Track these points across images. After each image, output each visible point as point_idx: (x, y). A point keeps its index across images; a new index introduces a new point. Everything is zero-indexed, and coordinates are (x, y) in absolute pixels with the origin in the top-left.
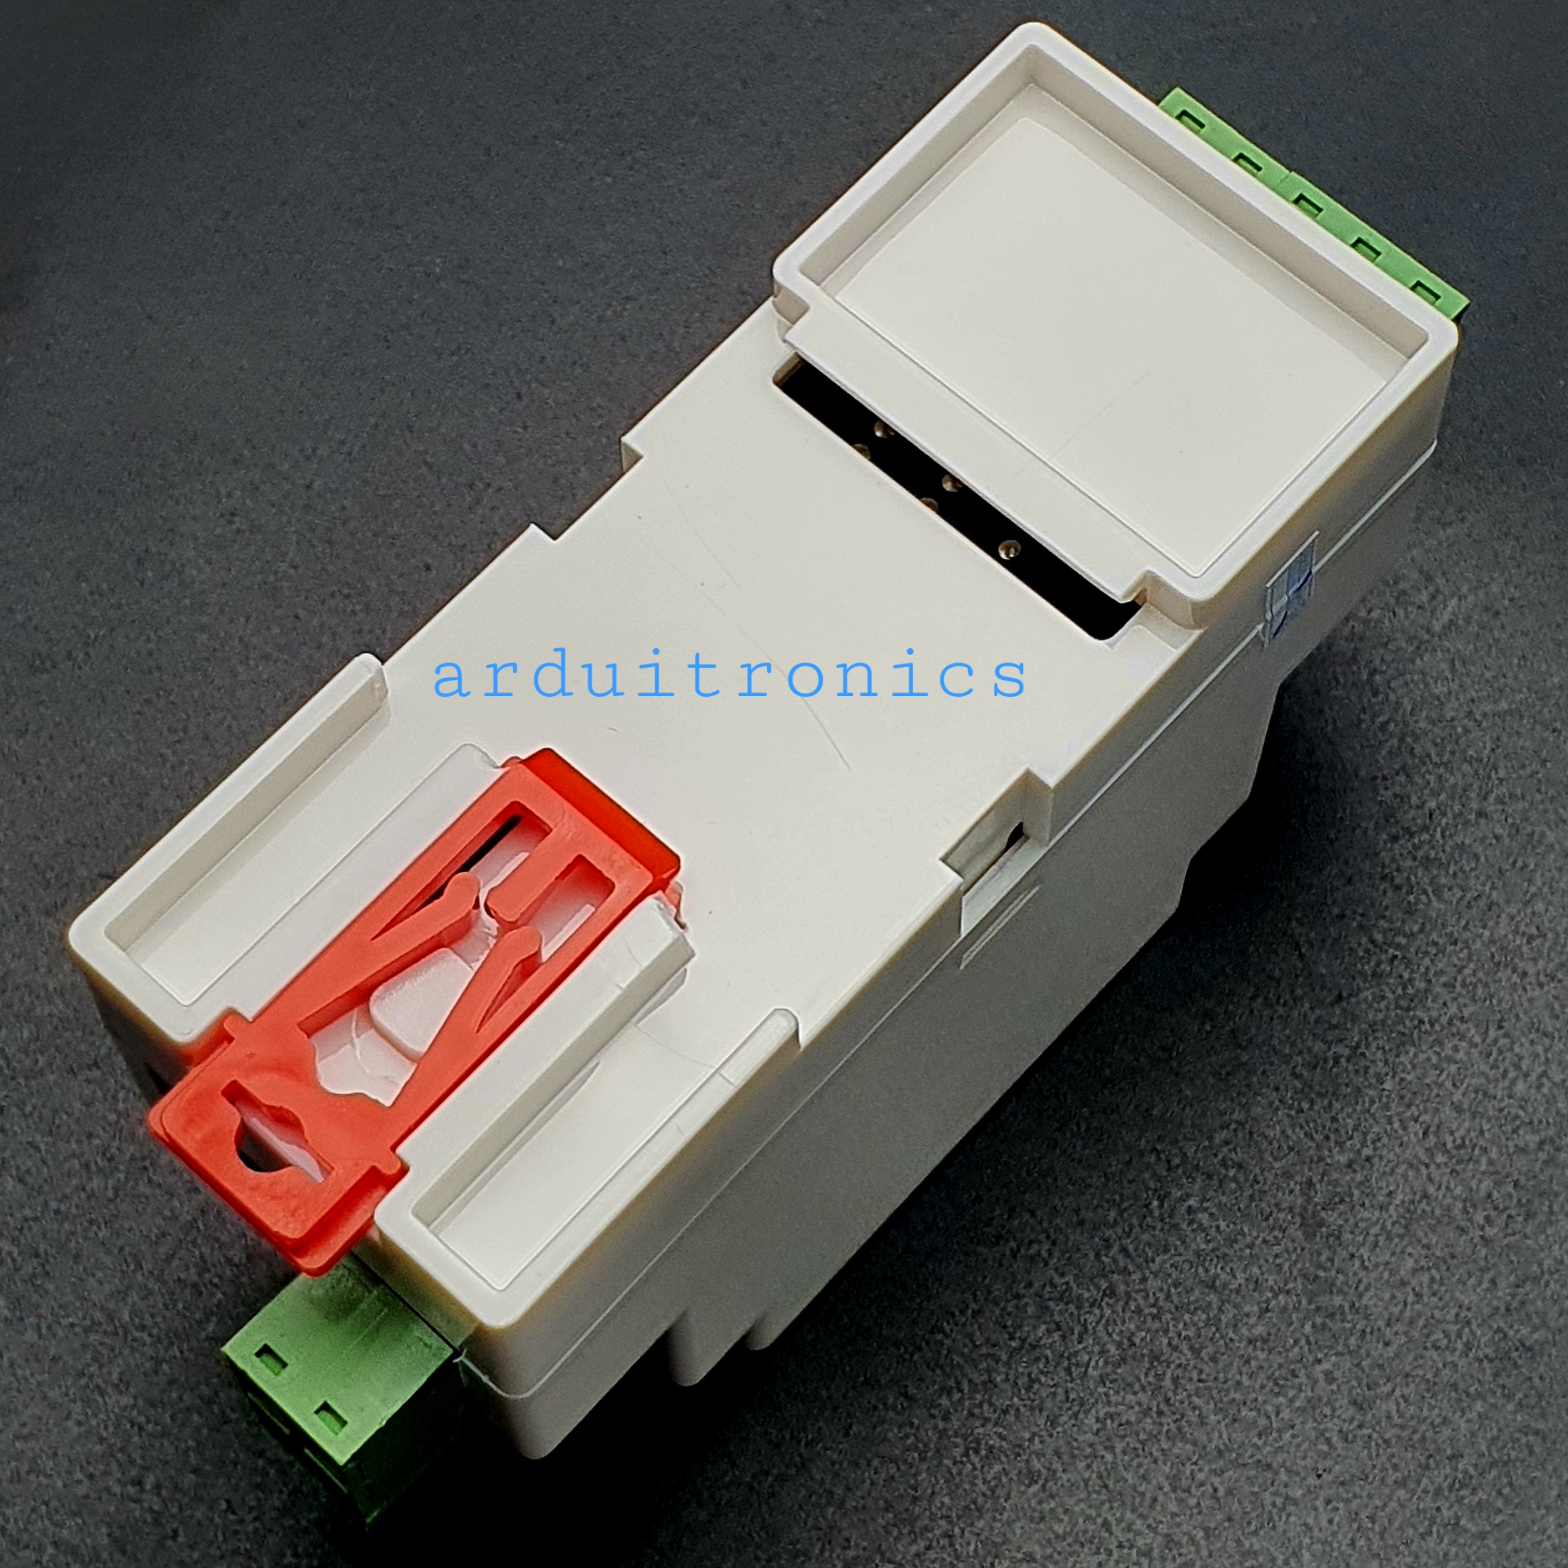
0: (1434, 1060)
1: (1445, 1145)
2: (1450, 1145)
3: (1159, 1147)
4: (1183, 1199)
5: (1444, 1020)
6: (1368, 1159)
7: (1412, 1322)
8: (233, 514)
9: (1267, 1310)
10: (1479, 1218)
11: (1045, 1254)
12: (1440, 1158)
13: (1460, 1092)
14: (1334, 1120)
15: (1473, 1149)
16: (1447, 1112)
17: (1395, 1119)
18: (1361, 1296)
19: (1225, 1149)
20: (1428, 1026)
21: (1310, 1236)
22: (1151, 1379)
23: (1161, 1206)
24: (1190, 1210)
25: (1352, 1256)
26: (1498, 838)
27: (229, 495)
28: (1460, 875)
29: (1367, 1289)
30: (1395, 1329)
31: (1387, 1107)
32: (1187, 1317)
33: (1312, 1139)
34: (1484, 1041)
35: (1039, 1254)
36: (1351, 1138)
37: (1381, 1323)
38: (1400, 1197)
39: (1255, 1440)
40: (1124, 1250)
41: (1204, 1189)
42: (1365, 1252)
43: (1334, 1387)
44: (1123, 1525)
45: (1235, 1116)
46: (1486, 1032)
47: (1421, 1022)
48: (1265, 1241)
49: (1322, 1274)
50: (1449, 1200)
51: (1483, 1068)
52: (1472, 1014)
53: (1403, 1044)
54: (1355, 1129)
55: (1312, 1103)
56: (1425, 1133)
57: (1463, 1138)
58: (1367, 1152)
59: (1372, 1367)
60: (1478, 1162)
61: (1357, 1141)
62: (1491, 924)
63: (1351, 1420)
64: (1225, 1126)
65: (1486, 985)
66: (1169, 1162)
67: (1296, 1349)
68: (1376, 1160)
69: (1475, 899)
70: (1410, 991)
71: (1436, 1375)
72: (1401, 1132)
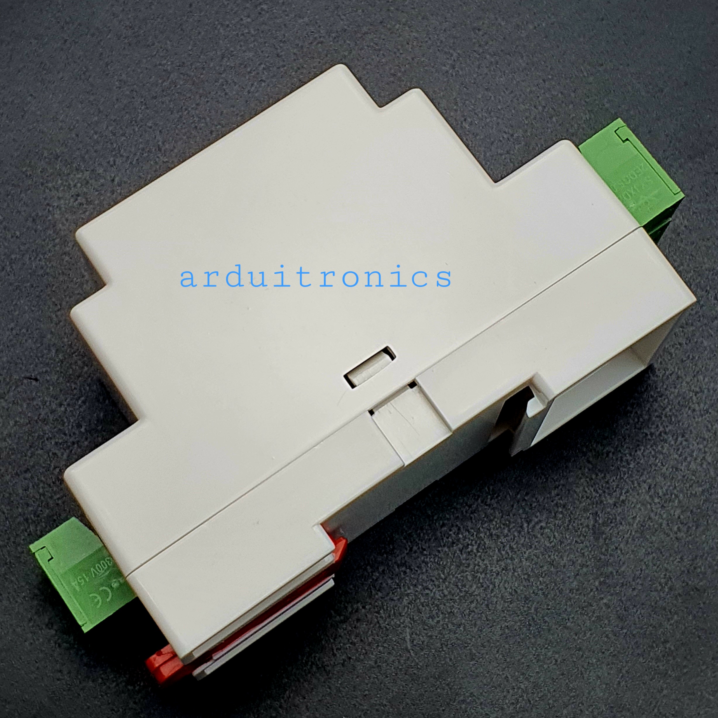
0: (653, 453)
1: (658, 494)
2: (661, 494)
3: (526, 498)
4: (537, 523)
5: (657, 433)
6: (623, 501)
7: (645, 579)
8: (78, 195)
9: (578, 575)
10: (675, 528)
11: (475, 551)
12: (656, 500)
13: (665, 468)
14: (607, 482)
15: (671, 495)
16: (659, 479)
17: (636, 482)
18: (620, 567)
19: (556, 498)
20: (649, 437)
21: (597, 539)
22: (525, 609)
23: (528, 527)
24: (541, 528)
25: (617, 548)
26: (680, 344)
27: (75, 186)
28: (663, 363)
29: (624, 563)
30: (637, 581)
31: (631, 476)
32: (541, 579)
33: (597, 492)
34: (675, 443)
35: (472, 551)
36: (615, 491)
37: (631, 579)
38: (638, 519)
39: (574, 636)
40: (511, 548)
41: (548, 518)
42: (622, 546)
43: (610, 610)
44: (514, 678)
45: (562, 482)
46: (677, 439)
47: (646, 434)
48: (576, 541)
49: (603, 557)
50: (660, 521)
51: (676, 456)
52: (670, 430)
53: (638, 445)
54: (617, 487)
55: (597, 475)
56: (649, 488)
57: (667, 490)
58: (623, 498)
59: (626, 601)
60: (674, 502)
61: (618, 492)
62: (678, 386)
63: (617, 626)
64: (556, 487)
65: (676, 416)
66: (531, 505)
67: (592, 594)
68: (627, 502)
69: (671, 375)
70: (641, 420)
71: (656, 603)
72: (638, 488)
